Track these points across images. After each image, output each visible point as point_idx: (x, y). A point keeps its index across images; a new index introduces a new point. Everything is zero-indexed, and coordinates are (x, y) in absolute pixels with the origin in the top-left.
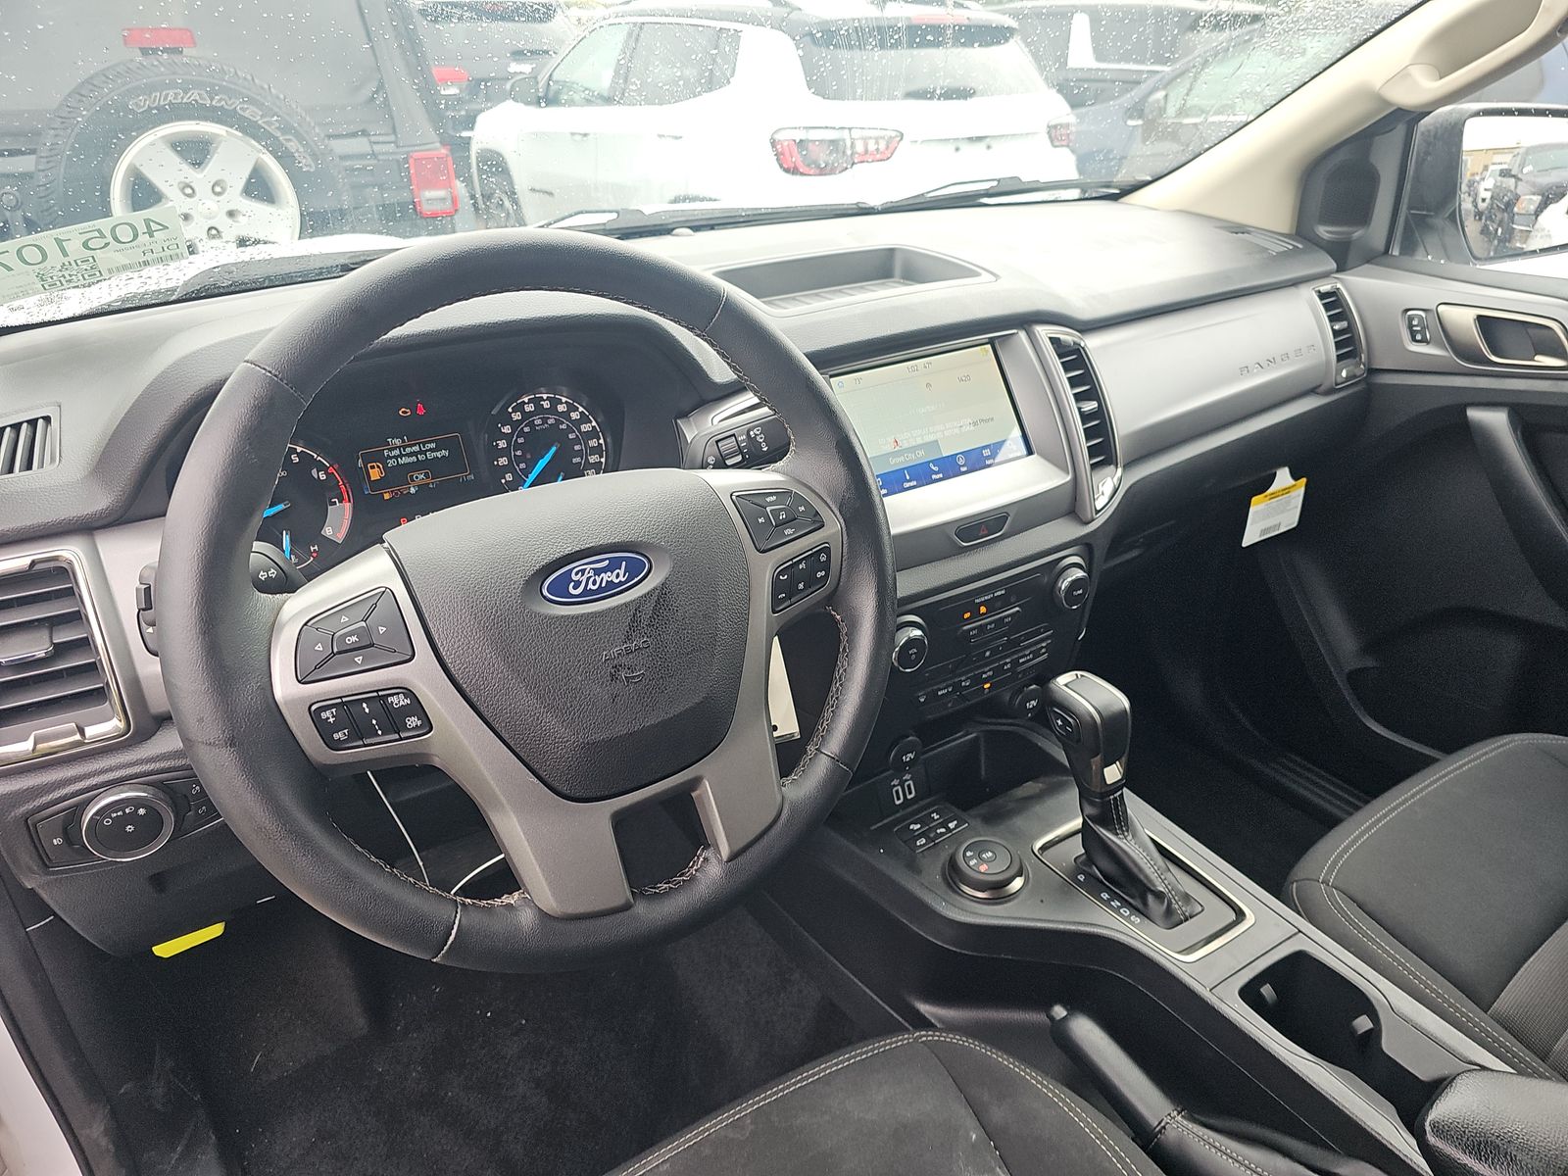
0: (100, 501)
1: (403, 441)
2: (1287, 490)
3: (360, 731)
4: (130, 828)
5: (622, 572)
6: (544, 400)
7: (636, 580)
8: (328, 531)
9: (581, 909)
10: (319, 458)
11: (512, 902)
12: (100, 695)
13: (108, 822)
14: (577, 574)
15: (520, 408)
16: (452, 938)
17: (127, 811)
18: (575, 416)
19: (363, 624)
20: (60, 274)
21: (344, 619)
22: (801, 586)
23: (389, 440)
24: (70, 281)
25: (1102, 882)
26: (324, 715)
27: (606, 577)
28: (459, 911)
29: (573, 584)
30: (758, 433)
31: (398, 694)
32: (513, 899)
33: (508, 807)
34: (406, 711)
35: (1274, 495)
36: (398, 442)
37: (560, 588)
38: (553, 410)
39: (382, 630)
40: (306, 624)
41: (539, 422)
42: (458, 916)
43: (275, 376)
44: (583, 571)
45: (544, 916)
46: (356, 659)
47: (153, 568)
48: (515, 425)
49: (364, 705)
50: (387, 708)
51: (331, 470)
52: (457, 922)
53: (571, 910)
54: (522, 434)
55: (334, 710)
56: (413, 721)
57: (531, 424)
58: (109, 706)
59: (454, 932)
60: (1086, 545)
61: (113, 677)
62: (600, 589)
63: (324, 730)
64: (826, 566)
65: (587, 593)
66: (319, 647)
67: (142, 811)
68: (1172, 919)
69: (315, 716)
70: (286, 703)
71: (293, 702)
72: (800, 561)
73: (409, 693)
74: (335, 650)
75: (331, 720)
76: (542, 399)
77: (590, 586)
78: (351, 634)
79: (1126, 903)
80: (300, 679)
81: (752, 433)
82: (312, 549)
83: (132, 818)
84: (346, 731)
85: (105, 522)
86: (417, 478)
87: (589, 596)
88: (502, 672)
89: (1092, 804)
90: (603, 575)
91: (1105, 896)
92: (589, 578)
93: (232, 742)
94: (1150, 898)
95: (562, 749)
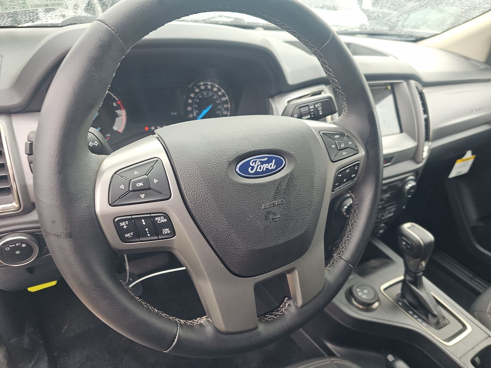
0: (16, 100)
2: (468, 159)
3: (139, 234)
4: (18, 252)
5: (273, 164)
7: (279, 169)
8: (115, 128)
9: (236, 330)
10: (114, 97)
11: (202, 322)
12: (8, 190)
13: (8, 249)
14: (253, 163)
15: (199, 87)
16: (175, 343)
17: (17, 245)
18: (220, 93)
19: (146, 177)
20: (10, 3)
21: (136, 173)
22: (345, 180)
24: (13, 8)
25: (409, 307)
26: (122, 224)
27: (265, 166)
28: (179, 328)
29: (250, 168)
30: (319, 106)
31: (161, 216)
32: (203, 320)
33: (207, 278)
34: (164, 225)
35: (464, 160)
37: (244, 169)
38: (211, 90)
39: (156, 181)
40: (115, 173)
41: (206, 94)
42: (178, 331)
43: (113, 30)
44: (256, 162)
45: (217, 330)
46: (141, 195)
47: (34, 133)
48: (196, 94)
49: (143, 221)
50: (155, 222)
51: (119, 102)
52: (178, 335)
53: (231, 330)
54: (198, 98)
55: (127, 222)
56: (166, 231)
57: (202, 95)
58: (12, 197)
59: (176, 340)
60: (416, 172)
61: (15, 185)
62: (263, 172)
63: (120, 232)
64: (356, 172)
65: (256, 173)
66: (122, 187)
67: (24, 245)
68: (438, 325)
69: (117, 224)
70: (102, 216)
71: (105, 216)
72: (347, 169)
73: (166, 216)
74: (131, 189)
75: (125, 227)
76: (208, 84)
77: (258, 170)
78: (139, 181)
79: (420, 317)
80: (110, 203)
81: (316, 105)
82: (107, 135)
83: (19, 248)
84: (132, 233)
85: (17, 110)
87: (258, 175)
88: (215, 210)
89: (410, 276)
90: (264, 165)
91: (411, 312)
92: (258, 166)
93: (70, 236)
94: (430, 316)
95: (239, 252)
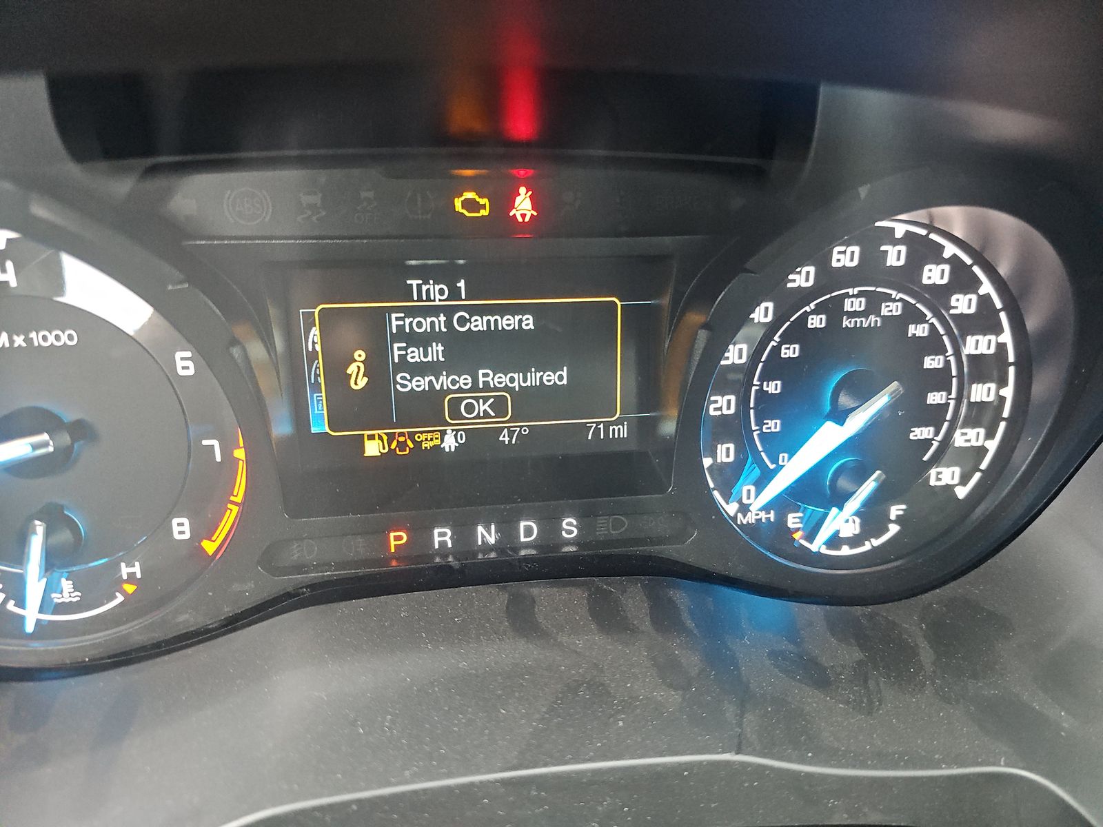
1: (455, 294)
6: (896, 242)
18: (963, 304)
23: (414, 283)
36: (437, 293)
38: (908, 275)
41: (857, 304)
54: (798, 332)
57: (834, 310)
82: (125, 570)
86: (470, 408)
